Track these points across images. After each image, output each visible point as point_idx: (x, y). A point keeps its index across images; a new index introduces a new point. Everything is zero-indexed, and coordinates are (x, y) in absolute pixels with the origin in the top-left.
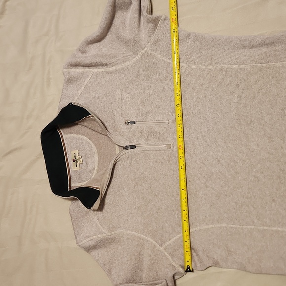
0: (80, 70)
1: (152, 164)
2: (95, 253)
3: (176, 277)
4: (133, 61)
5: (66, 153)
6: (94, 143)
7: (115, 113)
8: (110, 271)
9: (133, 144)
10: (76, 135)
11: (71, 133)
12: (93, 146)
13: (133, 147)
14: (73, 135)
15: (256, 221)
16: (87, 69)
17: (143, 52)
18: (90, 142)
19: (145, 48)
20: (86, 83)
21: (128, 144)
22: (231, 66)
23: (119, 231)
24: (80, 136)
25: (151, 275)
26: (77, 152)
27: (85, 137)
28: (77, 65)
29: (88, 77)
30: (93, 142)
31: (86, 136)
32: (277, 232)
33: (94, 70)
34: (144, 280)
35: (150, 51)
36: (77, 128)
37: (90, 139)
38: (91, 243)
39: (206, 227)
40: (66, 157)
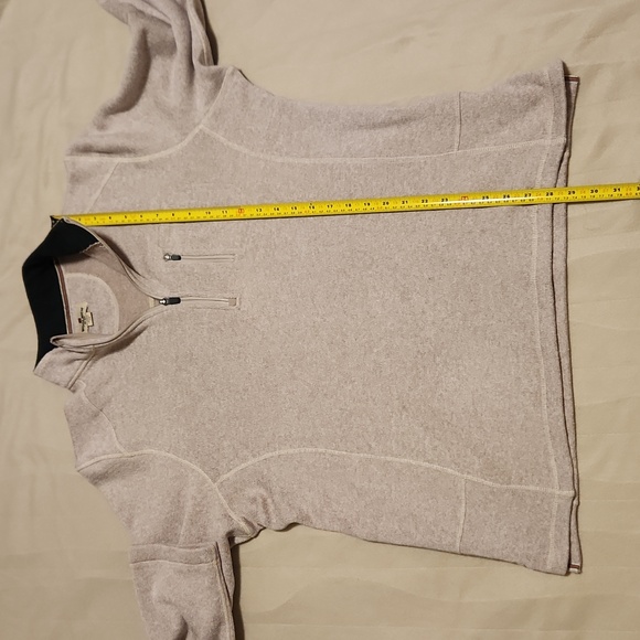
0: (94, 159)
1: (205, 333)
2: (106, 487)
3: (238, 540)
4: (179, 147)
5: (67, 307)
6: (114, 291)
7: (148, 239)
8: (130, 522)
9: (176, 295)
10: (85, 276)
11: (77, 271)
12: (113, 296)
13: (176, 301)
14: (79, 275)
15: (373, 445)
16: (106, 158)
17: (196, 131)
18: (108, 289)
19: (198, 124)
20: (104, 182)
21: (169, 295)
22: (339, 160)
23: (147, 451)
24: (91, 277)
25: (193, 532)
26: (85, 306)
27: (100, 280)
28: (87, 150)
29: (107, 172)
30: (112, 288)
31: (101, 277)
32: (410, 465)
33: (118, 160)
34: (182, 539)
35: (207, 131)
36: (86, 263)
37: (107, 282)
38: (98, 468)
39: (291, 451)
40: (68, 313)
